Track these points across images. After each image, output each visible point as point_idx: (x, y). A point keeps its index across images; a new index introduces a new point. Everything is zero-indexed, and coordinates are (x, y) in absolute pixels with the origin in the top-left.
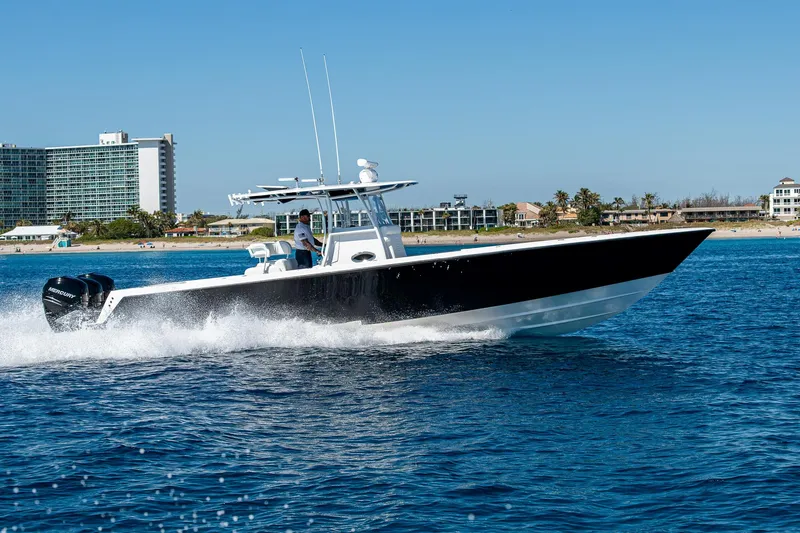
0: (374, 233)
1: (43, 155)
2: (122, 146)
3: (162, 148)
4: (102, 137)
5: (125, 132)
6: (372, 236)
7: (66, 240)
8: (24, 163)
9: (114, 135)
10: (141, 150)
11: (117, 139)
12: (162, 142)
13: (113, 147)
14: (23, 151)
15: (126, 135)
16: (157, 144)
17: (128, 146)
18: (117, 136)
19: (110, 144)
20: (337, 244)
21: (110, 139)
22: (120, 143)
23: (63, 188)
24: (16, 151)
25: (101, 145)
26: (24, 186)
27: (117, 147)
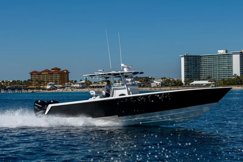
0: (125, 87)
1: (199, 57)
2: (226, 54)
3: (240, 55)
4: (219, 51)
5: (226, 50)
6: (125, 89)
7: (214, 85)
8: (193, 60)
9: (223, 50)
10: (234, 55)
11: (224, 52)
12: (240, 53)
13: (223, 55)
14: (193, 56)
15: (227, 50)
16: (239, 53)
17: (228, 54)
18: (224, 51)
19: (222, 54)
20: (115, 91)
21: (221, 52)
22: (225, 53)
23: (206, 68)
24: (191, 56)
25: (218, 54)
26: (193, 68)
27: (224, 54)
